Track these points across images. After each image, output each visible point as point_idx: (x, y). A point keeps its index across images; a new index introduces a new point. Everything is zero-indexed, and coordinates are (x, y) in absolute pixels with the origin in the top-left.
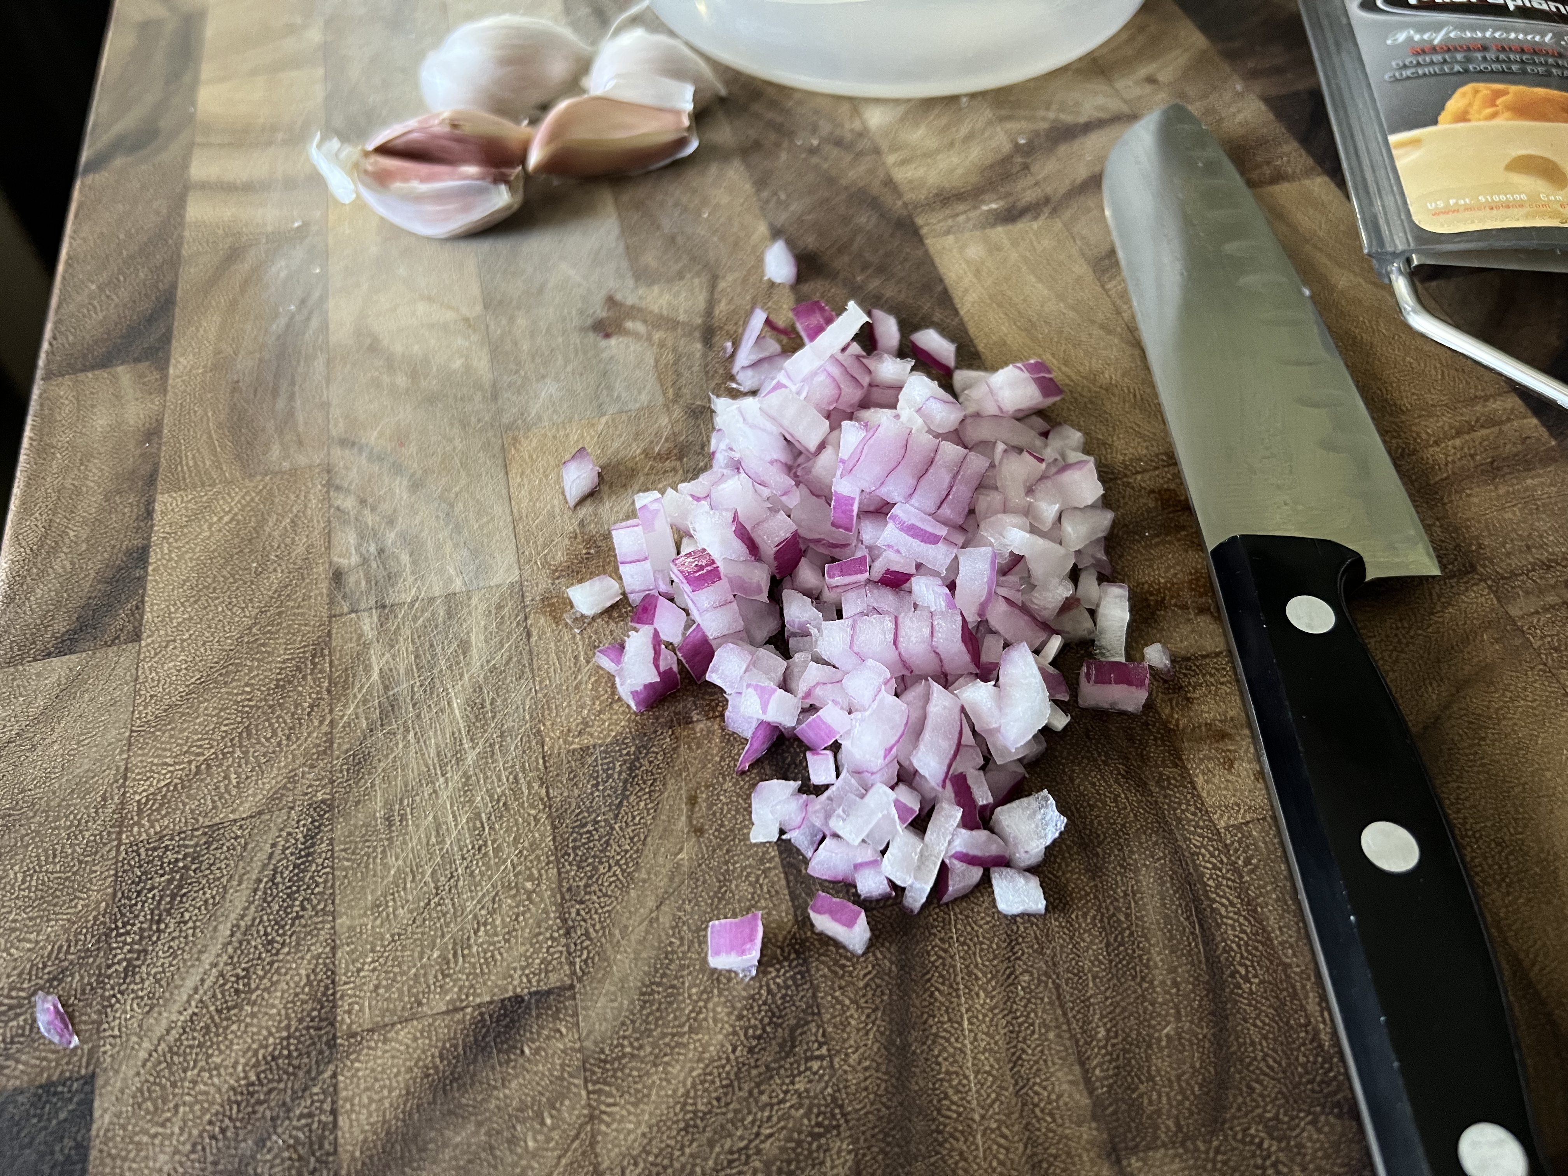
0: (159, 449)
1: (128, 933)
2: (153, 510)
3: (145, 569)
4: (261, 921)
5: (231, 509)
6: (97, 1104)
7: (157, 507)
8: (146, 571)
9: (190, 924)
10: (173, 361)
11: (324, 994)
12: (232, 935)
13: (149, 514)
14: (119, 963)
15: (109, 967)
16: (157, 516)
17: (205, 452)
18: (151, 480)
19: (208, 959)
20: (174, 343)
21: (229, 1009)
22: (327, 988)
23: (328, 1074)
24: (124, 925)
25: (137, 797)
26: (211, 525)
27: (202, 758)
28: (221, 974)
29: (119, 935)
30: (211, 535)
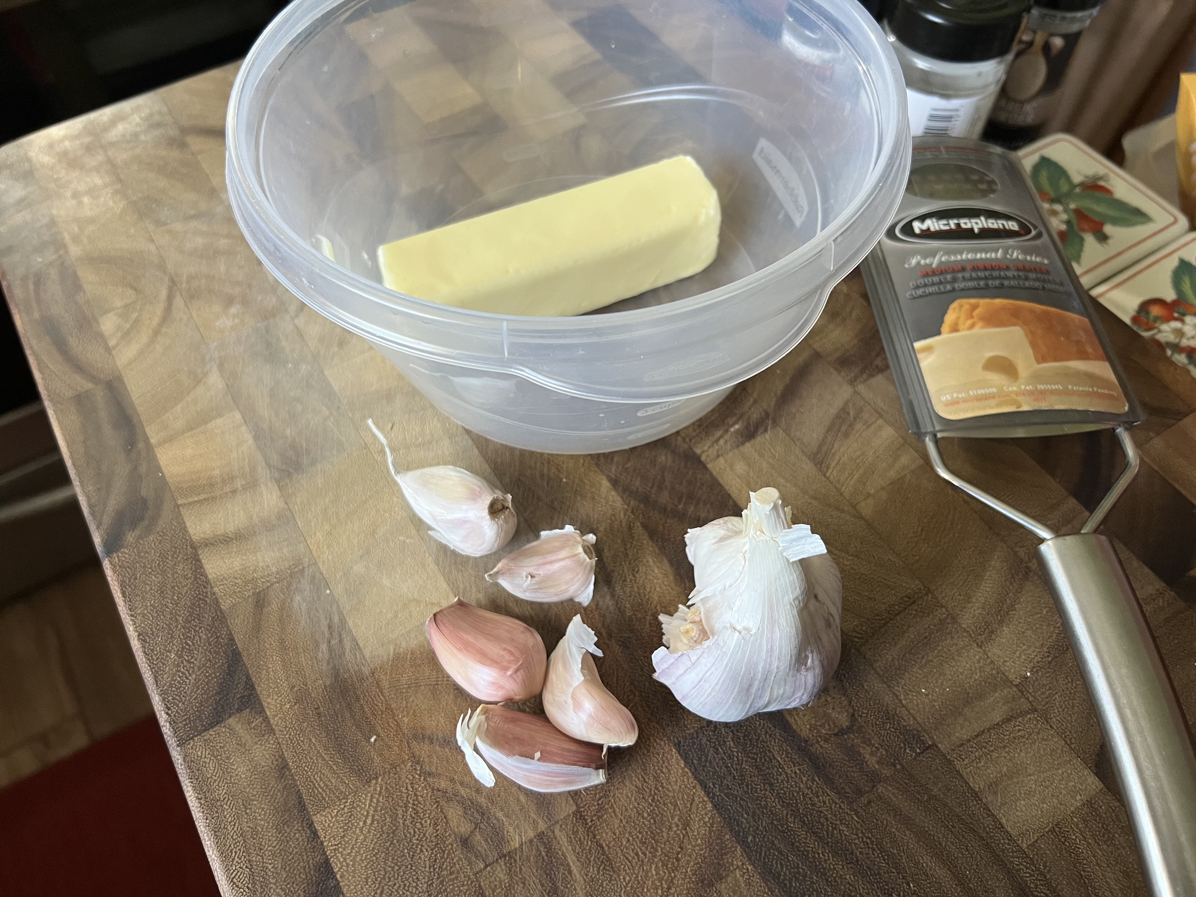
0: (295, 780)
2: (316, 830)
3: (335, 877)
5: (368, 812)
7: (318, 827)
8: (337, 880)
10: (265, 704)
13: (315, 833)
16: (321, 834)
17: (326, 772)
18: (302, 807)
20: (259, 689)
26: (361, 830)
30: (366, 837)
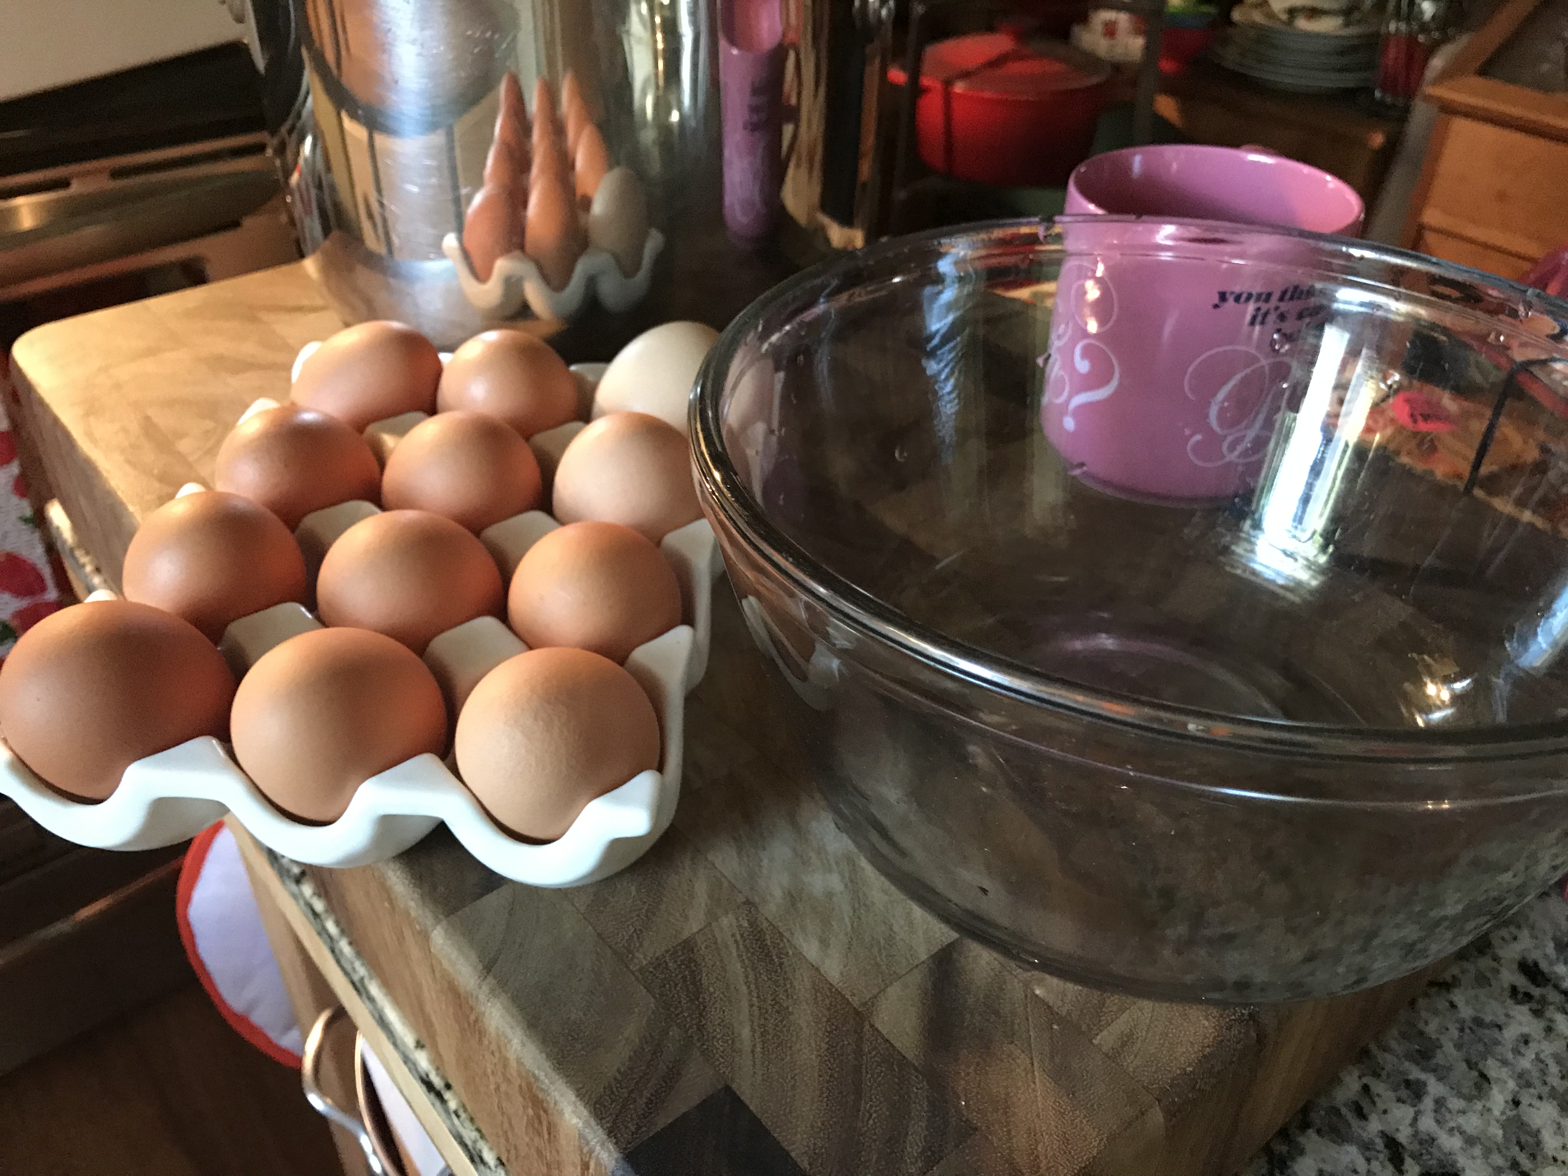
1: (682, 1012)
4: (761, 974)
6: (743, 1098)
9: (718, 993)
11: (831, 992)
12: (749, 987)
14: (691, 1027)
15: (686, 1032)
19: (745, 1004)
21: (782, 1021)
22: (830, 990)
23: (867, 1027)
24: (676, 1008)
25: (621, 945)
27: (644, 911)
28: (760, 1008)
29: (677, 1015)
